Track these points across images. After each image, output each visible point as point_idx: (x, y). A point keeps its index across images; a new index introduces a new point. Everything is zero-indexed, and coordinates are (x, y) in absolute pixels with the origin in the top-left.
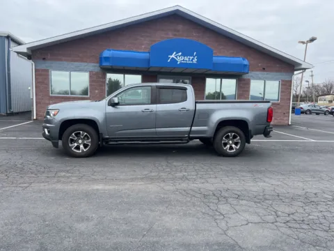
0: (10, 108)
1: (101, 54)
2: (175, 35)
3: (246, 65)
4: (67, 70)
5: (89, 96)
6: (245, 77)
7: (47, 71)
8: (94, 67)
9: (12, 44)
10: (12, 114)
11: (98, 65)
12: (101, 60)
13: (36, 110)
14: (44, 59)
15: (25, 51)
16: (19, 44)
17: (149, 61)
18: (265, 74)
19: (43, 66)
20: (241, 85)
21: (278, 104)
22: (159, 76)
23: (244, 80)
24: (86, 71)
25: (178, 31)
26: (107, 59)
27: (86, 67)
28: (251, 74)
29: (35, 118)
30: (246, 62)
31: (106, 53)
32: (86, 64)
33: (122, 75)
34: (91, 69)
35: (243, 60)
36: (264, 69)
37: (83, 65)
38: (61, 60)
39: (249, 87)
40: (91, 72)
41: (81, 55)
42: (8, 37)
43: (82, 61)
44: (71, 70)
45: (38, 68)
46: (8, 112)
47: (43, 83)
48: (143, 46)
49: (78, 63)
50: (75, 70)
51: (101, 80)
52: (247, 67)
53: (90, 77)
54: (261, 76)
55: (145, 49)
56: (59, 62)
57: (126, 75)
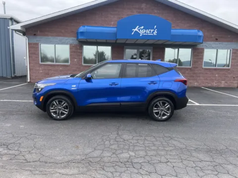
0: (14, 73)
1: (78, 29)
2: (139, 12)
3: (200, 36)
4: (52, 44)
5: (69, 64)
6: (200, 46)
7: (37, 44)
8: (73, 40)
11: (75, 39)
12: (77, 34)
13: (30, 75)
14: (35, 35)
17: (116, 34)
18: (217, 44)
19: (34, 40)
20: (196, 54)
21: (228, 70)
22: (125, 47)
23: (198, 49)
24: (67, 44)
25: (142, 9)
26: (82, 33)
27: (67, 41)
28: (204, 44)
30: (201, 33)
31: (82, 29)
32: (67, 38)
33: (96, 47)
34: (71, 42)
35: (198, 31)
36: (217, 39)
37: (65, 39)
39: (203, 56)
40: (71, 45)
41: (63, 31)
42: (11, 19)
43: (64, 36)
44: (55, 43)
45: (30, 42)
46: (13, 76)
47: (35, 54)
48: (112, 23)
49: (61, 38)
50: (58, 44)
51: (79, 51)
52: (202, 38)
53: (71, 48)
54: (213, 46)
55: (114, 24)
56: (46, 37)
57: (98, 47)
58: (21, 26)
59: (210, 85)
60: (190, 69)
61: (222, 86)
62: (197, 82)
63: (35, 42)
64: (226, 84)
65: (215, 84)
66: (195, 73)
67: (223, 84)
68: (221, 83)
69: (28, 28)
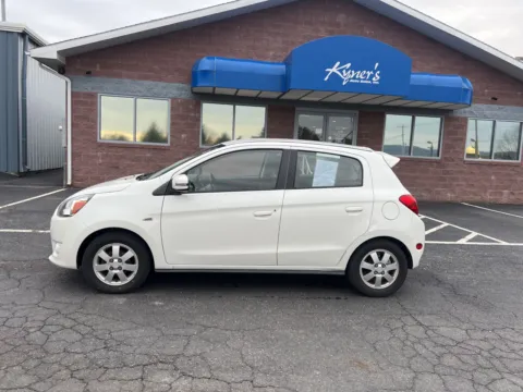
0: (25, 163)
1: (197, 65)
2: (331, 33)
3: (466, 90)
4: (129, 96)
5: (168, 144)
6: (459, 113)
7: (93, 96)
8: (180, 89)
9: (30, 46)
10: (28, 174)
11: (187, 87)
12: (194, 77)
13: (72, 169)
14: (89, 73)
15: (54, 56)
18: (495, 109)
19: (87, 86)
20: (451, 128)
21: (517, 166)
22: (299, 109)
23: (457, 119)
24: (164, 98)
25: (338, 25)
26: (206, 74)
27: (165, 91)
29: (69, 183)
30: (468, 85)
31: (206, 64)
32: (165, 84)
33: (231, 107)
34: (175, 93)
35: (463, 80)
36: (495, 99)
37: (159, 86)
38: (119, 76)
39: (465, 134)
40: (173, 100)
41: (156, 67)
42: (24, 34)
43: (161, 80)
44: (136, 95)
45: (76, 90)
46: (22, 170)
47: (85, 118)
48: (271, 53)
49: (150, 82)
50: (145, 97)
51: (192, 115)
52: (469, 95)
53: (173, 109)
54: (487, 113)
55: (275, 57)
56: (116, 80)
57: (237, 107)
58: (59, 52)
59: (478, 198)
60: (436, 162)
61: (504, 200)
62: (453, 191)
63: (90, 90)
64: (512, 197)
65: (488, 197)
66: (448, 173)
67: (505, 198)
68: (502, 194)
69: (73, 57)
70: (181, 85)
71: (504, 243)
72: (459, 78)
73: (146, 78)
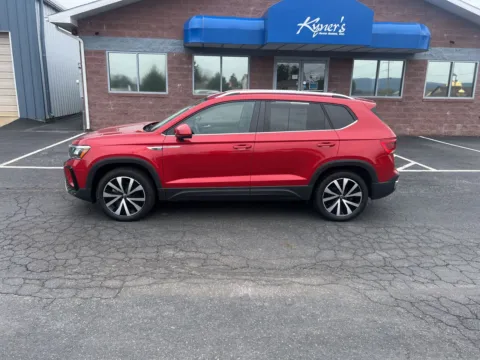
0: (50, 111)
1: (187, 24)
3: (424, 37)
4: (132, 52)
5: (167, 93)
6: (419, 57)
7: (102, 53)
8: (175, 45)
9: (46, 11)
10: (53, 120)
11: (180, 42)
12: (187, 33)
13: (90, 116)
14: (97, 34)
15: (68, 21)
16: (57, 10)
17: (263, 33)
18: (453, 51)
19: (97, 44)
20: (412, 71)
21: (471, 102)
22: (276, 58)
23: (417, 62)
24: (162, 52)
26: (196, 31)
27: (162, 47)
28: (433, 50)
29: (88, 128)
30: (426, 32)
31: (196, 22)
32: (160, 41)
33: (218, 58)
34: (171, 48)
35: (422, 28)
36: (453, 42)
38: (121, 35)
39: (425, 75)
40: (169, 54)
41: (154, 26)
43: (156, 36)
44: (138, 51)
45: (89, 49)
46: (48, 117)
47: (98, 73)
48: (252, 9)
49: (149, 40)
50: (145, 52)
51: (186, 66)
52: (427, 41)
53: (169, 62)
54: (446, 55)
55: (255, 12)
56: (120, 38)
57: (224, 58)
58: (72, 17)
59: (434, 132)
60: (399, 101)
61: (457, 132)
62: (412, 127)
63: (100, 49)
64: (465, 130)
65: (443, 131)
66: (407, 110)
67: (458, 130)
68: (455, 127)
69: (83, 19)
70: (176, 41)
71: (433, 170)
72: (418, 26)
73: (146, 36)
